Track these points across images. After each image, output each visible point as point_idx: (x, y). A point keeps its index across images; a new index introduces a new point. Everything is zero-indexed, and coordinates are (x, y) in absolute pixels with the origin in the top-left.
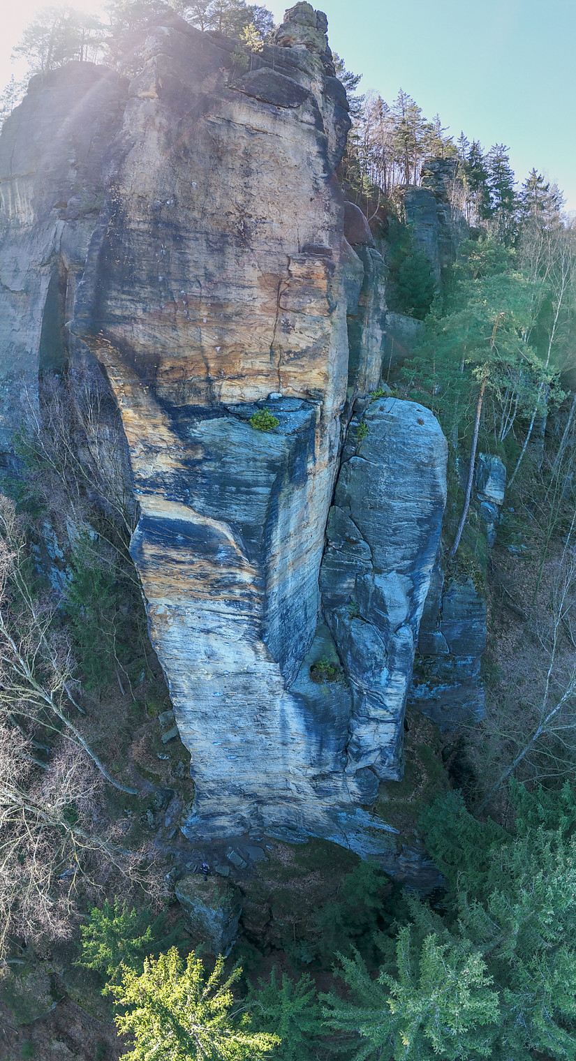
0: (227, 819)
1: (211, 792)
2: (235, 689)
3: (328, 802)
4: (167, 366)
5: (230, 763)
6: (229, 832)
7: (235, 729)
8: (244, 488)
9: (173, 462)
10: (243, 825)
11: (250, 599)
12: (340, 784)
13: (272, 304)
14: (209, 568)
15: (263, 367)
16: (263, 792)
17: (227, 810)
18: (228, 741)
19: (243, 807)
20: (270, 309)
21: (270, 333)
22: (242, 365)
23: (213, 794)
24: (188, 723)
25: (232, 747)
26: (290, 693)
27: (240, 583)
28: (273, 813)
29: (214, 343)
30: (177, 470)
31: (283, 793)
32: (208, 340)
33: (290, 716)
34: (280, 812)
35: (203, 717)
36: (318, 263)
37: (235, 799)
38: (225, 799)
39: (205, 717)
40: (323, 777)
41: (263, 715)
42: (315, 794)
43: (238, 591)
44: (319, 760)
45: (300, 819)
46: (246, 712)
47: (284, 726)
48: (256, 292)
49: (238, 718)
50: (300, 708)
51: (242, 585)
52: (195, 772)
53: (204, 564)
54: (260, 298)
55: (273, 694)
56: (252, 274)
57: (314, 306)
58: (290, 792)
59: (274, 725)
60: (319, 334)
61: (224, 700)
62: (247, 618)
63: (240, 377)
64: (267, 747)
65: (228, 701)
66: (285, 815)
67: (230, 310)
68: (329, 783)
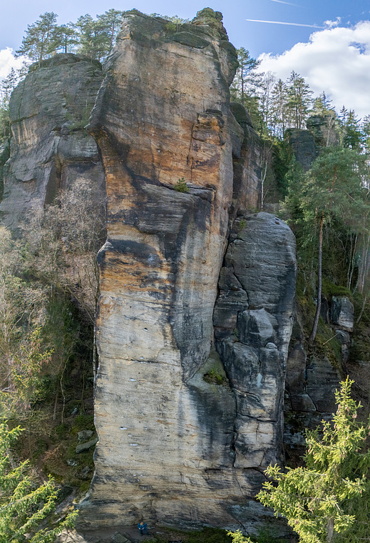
0: (119, 506)
1: (108, 477)
2: (145, 377)
3: (221, 494)
4: (133, 152)
5: (132, 451)
6: (118, 521)
7: (141, 416)
8: (168, 215)
9: (131, 203)
10: (134, 515)
11: (165, 291)
12: (230, 478)
13: (189, 135)
14: (142, 268)
15: (183, 167)
16: (158, 485)
17: (120, 498)
18: (132, 428)
19: (137, 498)
20: (187, 138)
21: (187, 150)
22: (171, 164)
23: (110, 479)
24: (104, 404)
25: (136, 434)
26: (187, 386)
27: (159, 279)
28: (166, 507)
29: (157, 148)
30: (132, 208)
31: (177, 487)
32: (154, 145)
33: (186, 407)
34: (174, 506)
35: (117, 400)
36: (214, 118)
37: (130, 488)
38: (120, 487)
39: (119, 400)
40: (216, 470)
41: (165, 404)
42: (207, 485)
43: (157, 285)
44: (210, 452)
45: (194, 512)
46: (151, 399)
47: (181, 417)
48: (180, 128)
49: (144, 405)
50: (195, 400)
51: (160, 281)
52: (98, 455)
53: (140, 264)
54: (182, 132)
55: (174, 385)
56: (178, 119)
57: (211, 138)
58: (184, 485)
59: (172, 415)
60: (214, 153)
61: (136, 386)
62: (161, 306)
63: (170, 170)
64: (166, 438)
65: (139, 387)
66: (178, 508)
67: (166, 134)
68: (220, 476)
